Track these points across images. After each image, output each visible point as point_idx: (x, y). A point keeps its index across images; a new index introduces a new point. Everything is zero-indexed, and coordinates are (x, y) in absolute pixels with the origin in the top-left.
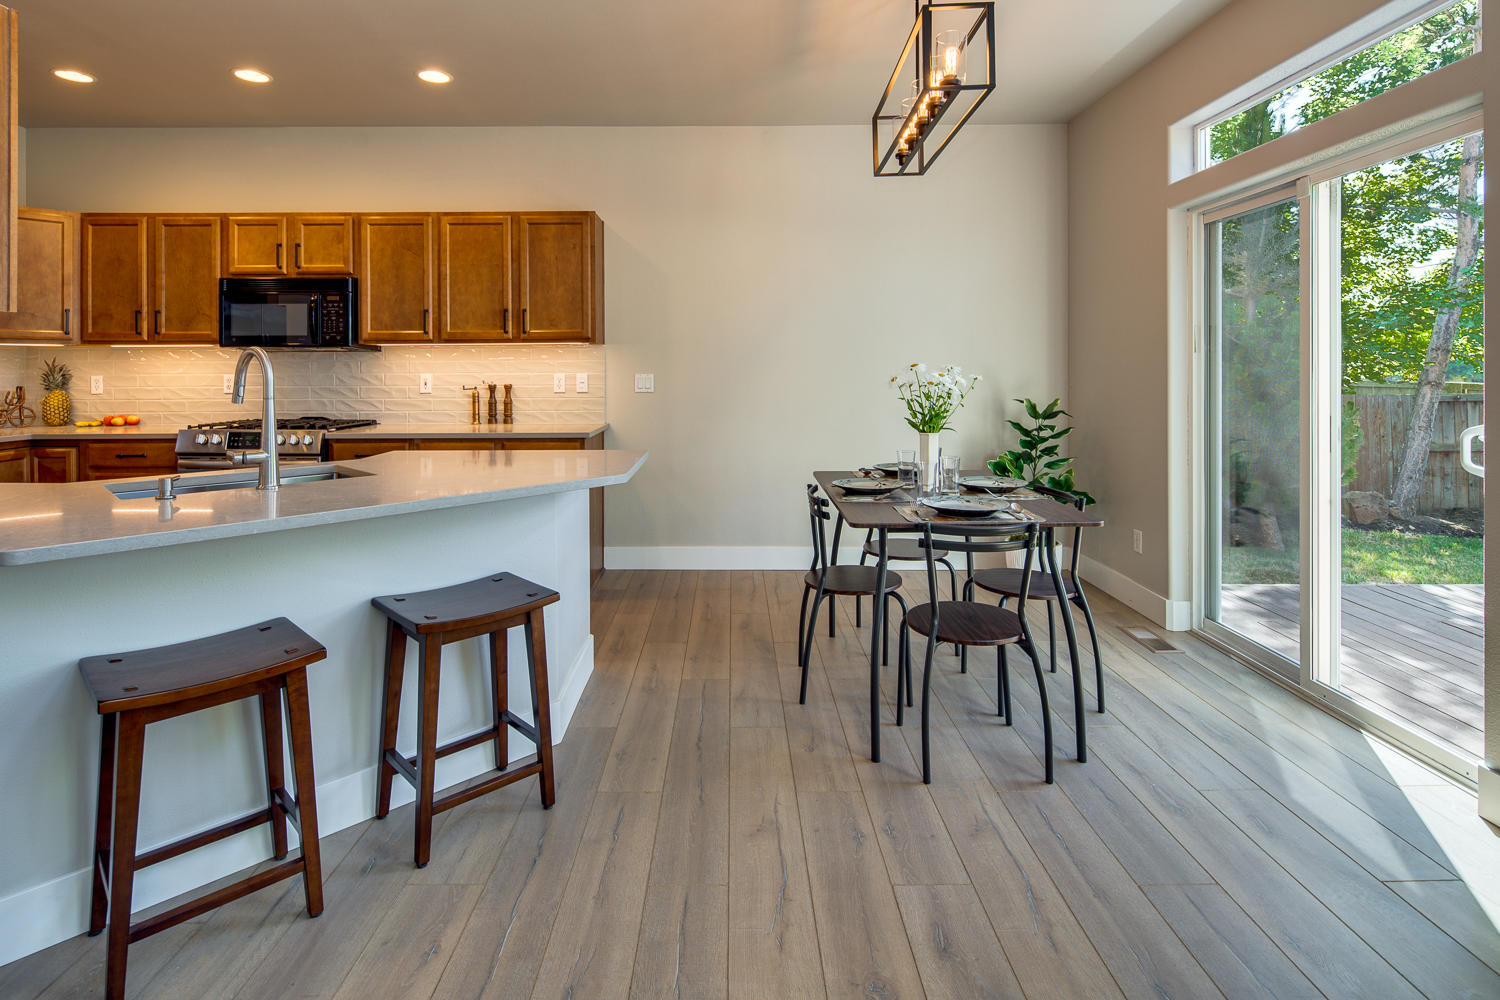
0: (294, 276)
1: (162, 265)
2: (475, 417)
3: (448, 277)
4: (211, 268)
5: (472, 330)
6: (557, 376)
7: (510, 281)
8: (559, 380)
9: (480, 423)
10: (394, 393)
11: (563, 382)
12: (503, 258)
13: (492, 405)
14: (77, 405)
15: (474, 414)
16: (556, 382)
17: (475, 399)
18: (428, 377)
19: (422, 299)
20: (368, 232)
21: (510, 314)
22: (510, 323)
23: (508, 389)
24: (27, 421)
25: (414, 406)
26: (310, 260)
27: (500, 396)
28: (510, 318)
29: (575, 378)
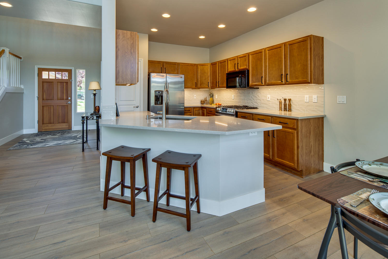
0: (238, 71)
1: (220, 72)
2: (281, 109)
3: (268, 67)
4: (226, 71)
5: (273, 82)
6: (306, 96)
7: (284, 65)
8: (306, 98)
9: (282, 110)
10: (262, 101)
11: (308, 99)
12: (281, 58)
13: (285, 105)
14: (214, 101)
15: (280, 108)
16: (305, 98)
17: (280, 103)
18: (269, 96)
19: (261, 74)
20: (251, 56)
21: (284, 76)
22: (284, 78)
23: (290, 100)
24: (207, 103)
25: (266, 104)
26: (240, 67)
27: (287, 102)
28: (284, 77)
29: (312, 97)
